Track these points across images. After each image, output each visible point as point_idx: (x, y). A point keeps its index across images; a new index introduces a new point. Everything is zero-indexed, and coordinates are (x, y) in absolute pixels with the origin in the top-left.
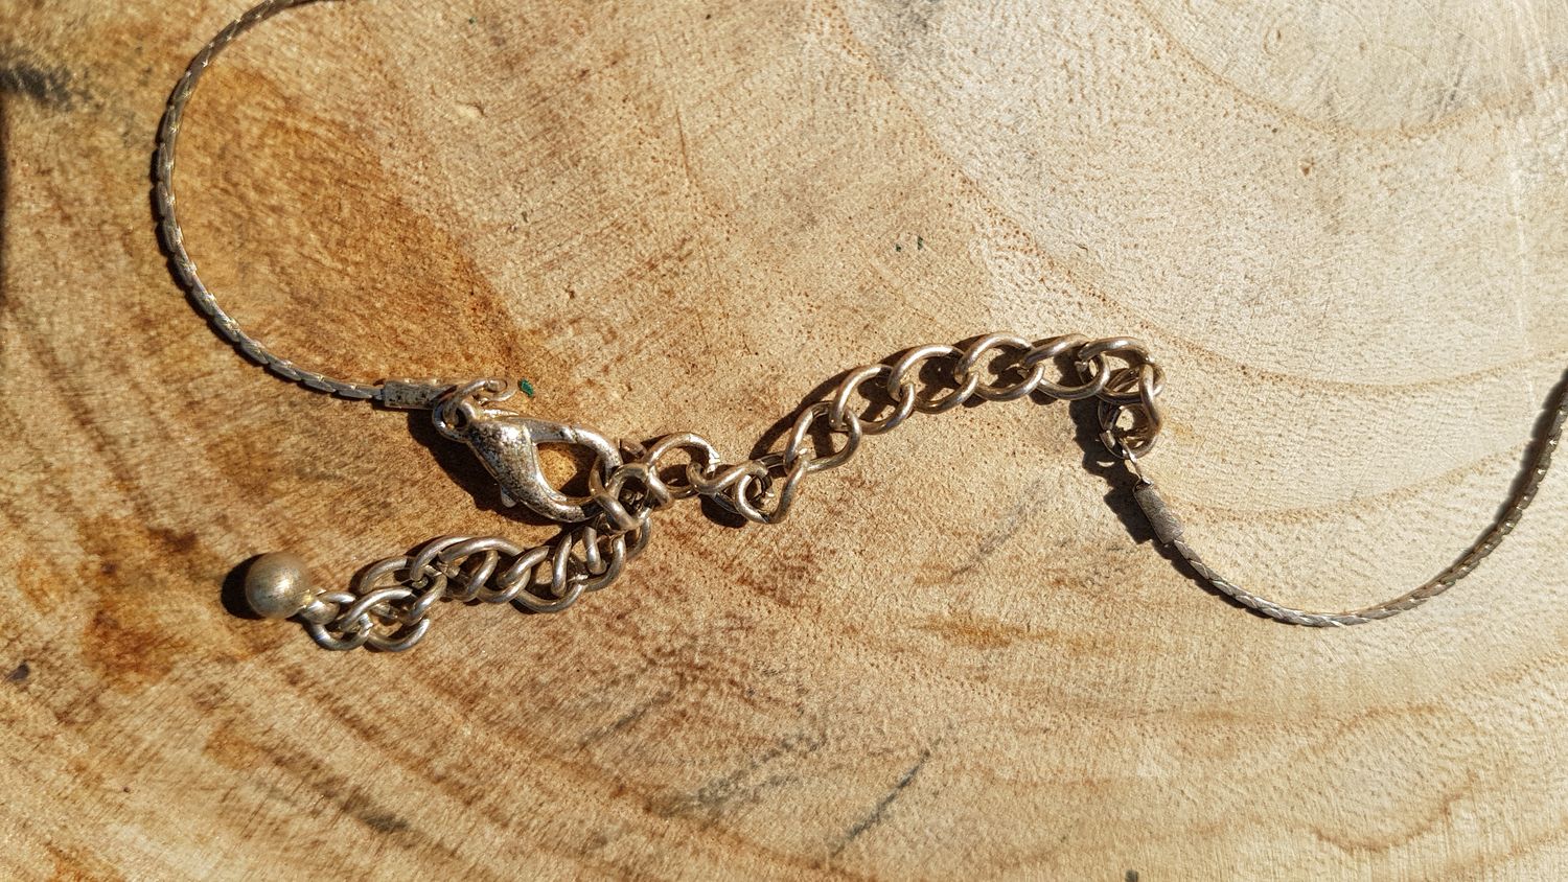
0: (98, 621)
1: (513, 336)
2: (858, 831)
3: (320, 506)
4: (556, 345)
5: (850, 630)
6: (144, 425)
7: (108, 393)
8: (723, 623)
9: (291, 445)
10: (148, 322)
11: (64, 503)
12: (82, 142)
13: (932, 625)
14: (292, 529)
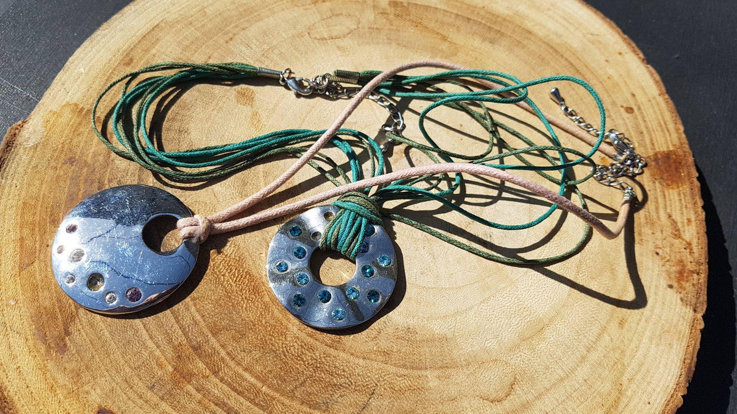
2: (364, 408)
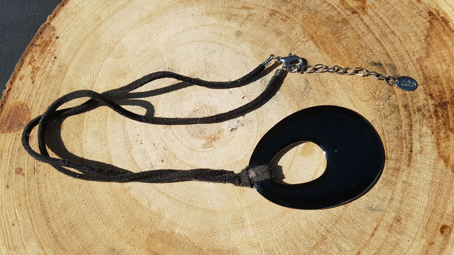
0: (365, 2)
1: (312, 40)
3: (335, 18)
4: (306, 39)
5: (264, 7)
6: (359, 26)
7: (364, 30)
8: (281, 7)
9: (340, 25)
10: (359, 38)
11: (370, 16)
12: (369, 58)
13: (253, 9)
14: (339, 15)
